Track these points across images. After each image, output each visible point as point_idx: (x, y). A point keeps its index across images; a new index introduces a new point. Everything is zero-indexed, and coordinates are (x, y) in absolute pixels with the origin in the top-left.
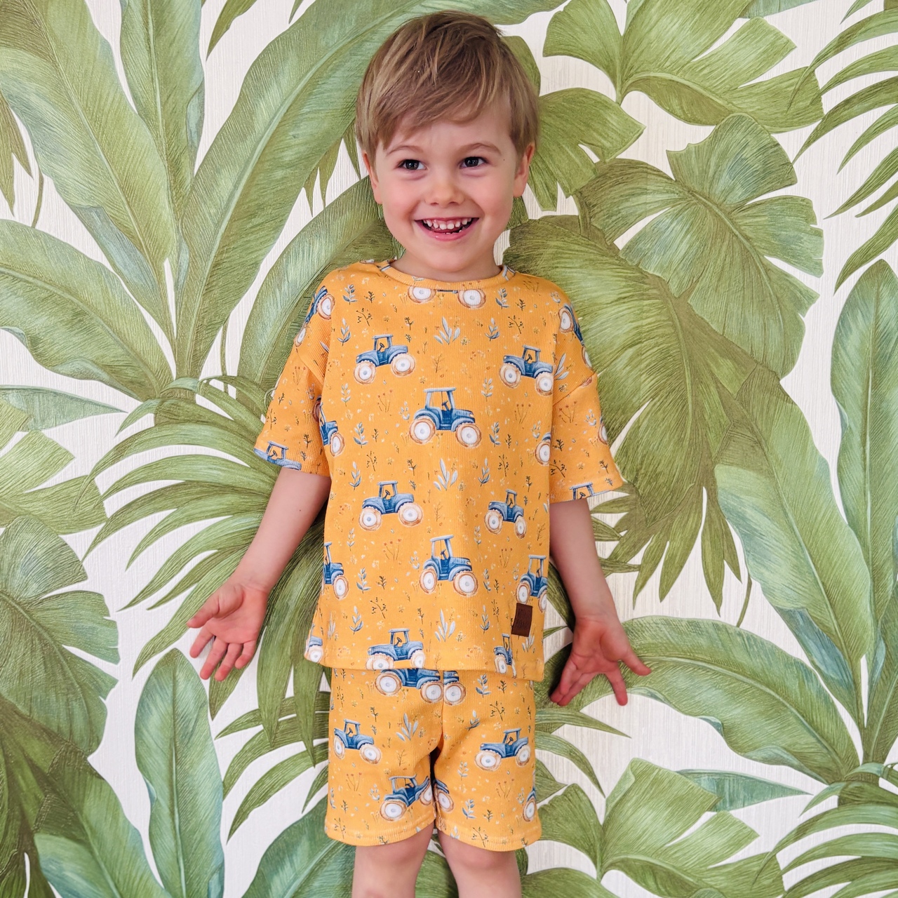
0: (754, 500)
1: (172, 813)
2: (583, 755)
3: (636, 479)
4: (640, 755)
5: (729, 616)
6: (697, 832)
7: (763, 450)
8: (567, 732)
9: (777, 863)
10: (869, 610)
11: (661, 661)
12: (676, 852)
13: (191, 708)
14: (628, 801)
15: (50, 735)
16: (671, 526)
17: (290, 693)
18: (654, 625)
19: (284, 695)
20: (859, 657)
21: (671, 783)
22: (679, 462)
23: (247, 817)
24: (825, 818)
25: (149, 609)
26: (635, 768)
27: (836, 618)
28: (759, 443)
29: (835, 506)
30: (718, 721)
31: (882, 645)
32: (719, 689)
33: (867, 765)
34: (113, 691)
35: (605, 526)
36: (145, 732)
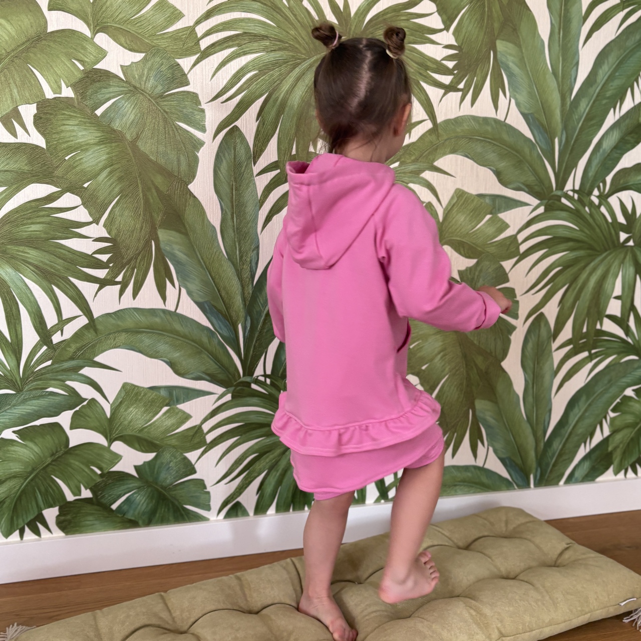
0: (512, 58)
1: (233, 218)
2: (434, 187)
3: (462, 44)
4: (459, 186)
5: (501, 116)
6: (484, 225)
7: (517, 33)
8: (427, 175)
9: (517, 240)
10: (559, 115)
11: (471, 139)
12: (473, 236)
13: (243, 159)
14: (453, 210)
15: (168, 174)
16: (477, 69)
17: (294, 152)
18: (468, 120)
19: (291, 153)
20: (555, 138)
21: (473, 201)
22: (481, 38)
23: (271, 220)
24: (539, 217)
25: (222, 103)
26: (457, 193)
27: (546, 119)
28: (515, 30)
29: (547, 64)
30: (495, 169)
31: (564, 132)
32: (495, 153)
33: (557, 191)
34: (202, 148)
35: (447, 68)
36: (219, 173)
